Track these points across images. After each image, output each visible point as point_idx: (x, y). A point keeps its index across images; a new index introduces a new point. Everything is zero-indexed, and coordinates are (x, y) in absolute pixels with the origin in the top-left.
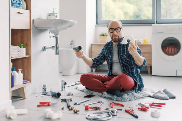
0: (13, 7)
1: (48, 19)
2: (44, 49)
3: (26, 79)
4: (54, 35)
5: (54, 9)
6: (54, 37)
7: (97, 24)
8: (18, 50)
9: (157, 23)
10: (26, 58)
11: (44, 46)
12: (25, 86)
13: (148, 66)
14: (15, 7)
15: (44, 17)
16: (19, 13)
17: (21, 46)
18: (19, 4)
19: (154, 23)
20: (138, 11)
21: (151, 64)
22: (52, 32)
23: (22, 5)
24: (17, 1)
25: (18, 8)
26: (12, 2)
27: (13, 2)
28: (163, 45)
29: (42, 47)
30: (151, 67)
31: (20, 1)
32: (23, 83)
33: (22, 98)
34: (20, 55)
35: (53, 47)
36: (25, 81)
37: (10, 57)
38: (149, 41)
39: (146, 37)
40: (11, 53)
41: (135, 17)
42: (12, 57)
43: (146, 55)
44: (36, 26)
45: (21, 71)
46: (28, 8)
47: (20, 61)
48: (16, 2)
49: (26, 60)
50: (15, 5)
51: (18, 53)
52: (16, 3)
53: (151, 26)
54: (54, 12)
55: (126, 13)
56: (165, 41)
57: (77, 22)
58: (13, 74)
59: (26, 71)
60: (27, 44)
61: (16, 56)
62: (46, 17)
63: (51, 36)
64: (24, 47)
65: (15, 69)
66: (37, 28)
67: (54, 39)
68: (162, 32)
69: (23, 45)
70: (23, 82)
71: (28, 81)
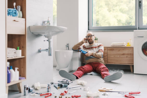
0: (10, 15)
1: (43, 25)
2: (39, 51)
3: (22, 76)
4: (48, 39)
5: (49, 17)
6: (47, 40)
7: (89, 30)
8: (14, 52)
9: (139, 29)
10: (22, 58)
11: (39, 48)
12: (21, 82)
13: (131, 65)
14: (12, 16)
15: (40, 24)
16: (15, 21)
17: (18, 48)
18: (15, 13)
19: (137, 29)
20: (129, 19)
21: (133, 64)
22: (46, 37)
23: (18, 14)
24: (13, 11)
25: (14, 16)
26: (8, 12)
27: (10, 12)
28: (144, 48)
29: (38, 49)
30: (133, 66)
31: (16, 11)
32: (19, 80)
33: (19, 92)
34: (15, 56)
35: (46, 49)
36: (21, 77)
37: (7, 58)
38: (131, 44)
39: (130, 41)
40: (7, 54)
41: (127, 24)
42: (8, 58)
43: (129, 56)
44: (32, 32)
45: (17, 69)
46: (24, 16)
47: (17, 61)
48: (11, 11)
49: (22, 60)
50: (11, 14)
51: (14, 54)
52: (12, 13)
53: (133, 31)
54: (48, 20)
55: (119, 21)
56: (146, 45)
57: (67, 28)
58: (9, 72)
59: (22, 69)
60: (23, 47)
61: (12, 57)
62: (41, 24)
63: (45, 40)
64: (20, 49)
65: (12, 67)
66: (33, 33)
67: (48, 42)
68: (142, 37)
69: (19, 48)
70: (19, 78)
71: (24, 78)
